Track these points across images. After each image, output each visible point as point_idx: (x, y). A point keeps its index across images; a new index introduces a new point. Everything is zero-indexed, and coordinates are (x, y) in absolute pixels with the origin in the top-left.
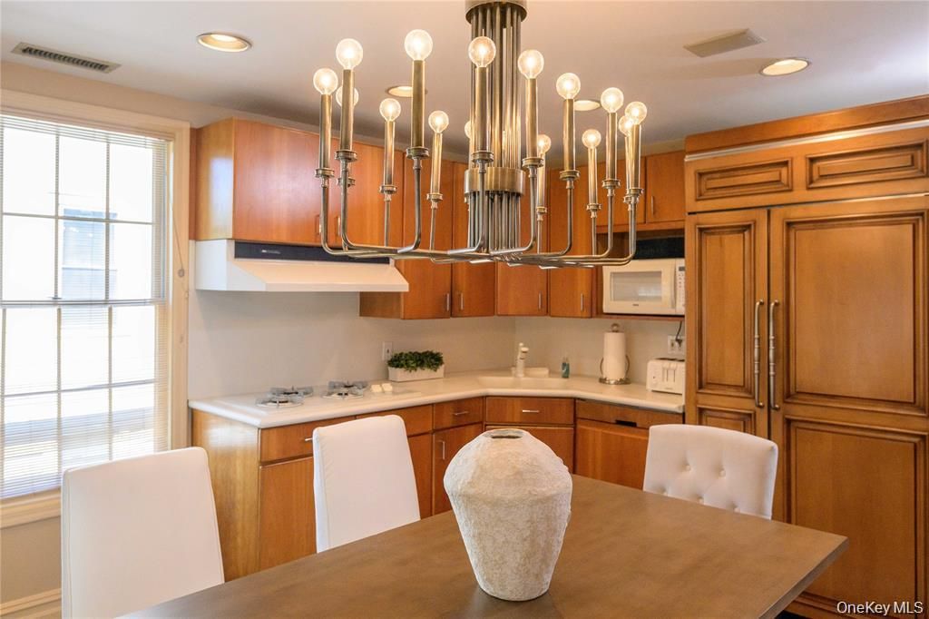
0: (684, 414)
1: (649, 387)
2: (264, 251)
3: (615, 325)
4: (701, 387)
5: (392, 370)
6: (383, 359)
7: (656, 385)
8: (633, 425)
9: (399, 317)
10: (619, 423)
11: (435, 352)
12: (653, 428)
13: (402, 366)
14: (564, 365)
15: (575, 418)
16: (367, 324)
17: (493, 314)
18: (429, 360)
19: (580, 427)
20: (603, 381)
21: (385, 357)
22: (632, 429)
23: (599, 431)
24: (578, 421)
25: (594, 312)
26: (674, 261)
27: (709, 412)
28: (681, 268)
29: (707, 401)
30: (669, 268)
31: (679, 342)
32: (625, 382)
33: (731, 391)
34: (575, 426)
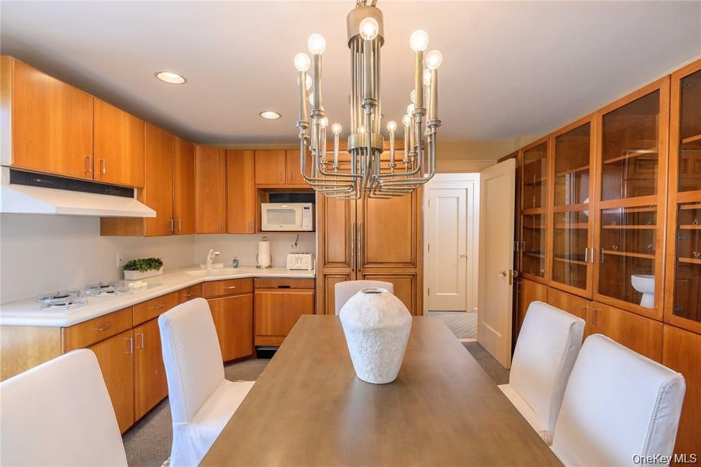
0: (315, 279)
1: (288, 268)
2: (38, 180)
3: (264, 237)
4: (325, 265)
5: (126, 272)
6: (118, 266)
7: (292, 266)
8: (289, 287)
9: (142, 235)
10: (280, 287)
11: (156, 258)
12: (336, 285)
13: (138, 269)
14: (235, 261)
15: (254, 288)
16: (106, 241)
17: (194, 232)
18: (154, 263)
19: (257, 292)
20: (258, 267)
21: (118, 264)
22: (287, 289)
23: (269, 293)
24: (255, 290)
25: (257, 230)
26: (301, 204)
27: (329, 276)
28: (305, 208)
29: (328, 271)
30: (298, 208)
31: (296, 244)
32: (270, 267)
33: (339, 265)
34: (253, 292)
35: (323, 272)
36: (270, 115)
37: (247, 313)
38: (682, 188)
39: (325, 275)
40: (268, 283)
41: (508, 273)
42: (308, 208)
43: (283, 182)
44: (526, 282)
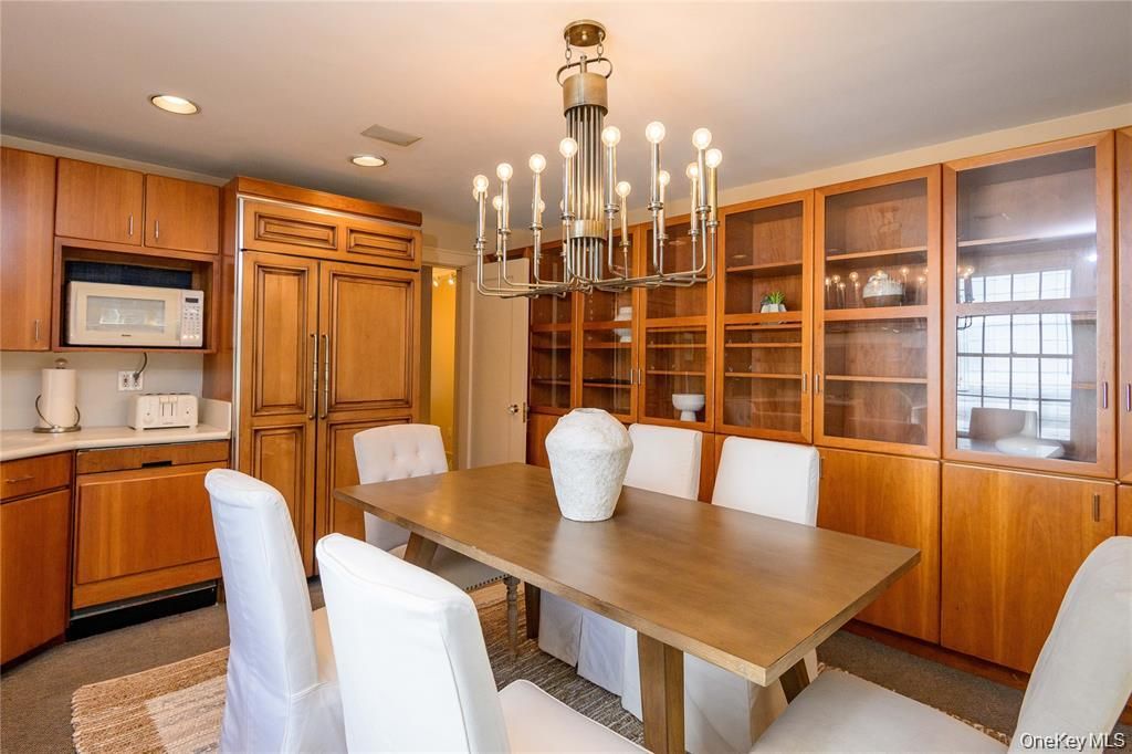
0: (229, 441)
3: (61, 360)
4: (256, 411)
7: (149, 423)
8: (168, 464)
10: (146, 466)
19: (84, 482)
22: (167, 468)
23: (118, 481)
24: (78, 479)
25: (56, 343)
26: (178, 291)
27: (263, 433)
28: (188, 300)
29: (260, 424)
30: (173, 297)
31: (136, 377)
32: (76, 428)
33: (284, 410)
34: (71, 486)
35: (252, 426)
36: (174, 104)
37: (56, 534)
38: (728, 311)
39: (256, 431)
40: (113, 460)
41: (521, 408)
42: (196, 301)
43: (136, 239)
44: (540, 417)
